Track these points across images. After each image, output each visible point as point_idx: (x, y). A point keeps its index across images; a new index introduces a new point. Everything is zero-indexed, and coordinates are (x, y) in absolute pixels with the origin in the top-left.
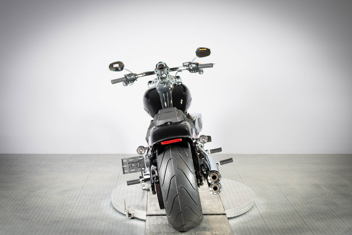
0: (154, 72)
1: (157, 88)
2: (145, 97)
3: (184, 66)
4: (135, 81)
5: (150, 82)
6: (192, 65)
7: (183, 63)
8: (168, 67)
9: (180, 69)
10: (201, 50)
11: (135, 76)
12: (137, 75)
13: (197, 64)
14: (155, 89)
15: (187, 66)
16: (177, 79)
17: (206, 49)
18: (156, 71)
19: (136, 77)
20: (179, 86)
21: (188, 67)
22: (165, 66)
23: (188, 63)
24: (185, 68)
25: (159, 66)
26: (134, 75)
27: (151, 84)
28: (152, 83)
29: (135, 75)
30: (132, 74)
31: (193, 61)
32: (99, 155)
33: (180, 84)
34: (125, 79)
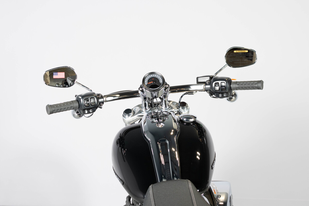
0: (137, 92)
2: (117, 143)
3: (199, 83)
4: (98, 108)
5: (128, 112)
6: (220, 82)
7: (197, 78)
8: (166, 84)
10: (238, 51)
11: (98, 99)
12: (102, 97)
13: (229, 81)
14: (139, 127)
15: (206, 84)
16: (181, 109)
17: (247, 51)
18: (142, 91)
19: (101, 100)
20: (188, 124)
21: (208, 86)
22: (161, 81)
23: (208, 79)
24: (202, 87)
25: (148, 81)
26: (96, 97)
27: (129, 115)
28: (132, 114)
29: (99, 96)
30: (91, 95)
31: (216, 74)
33: (192, 120)
34: (77, 105)
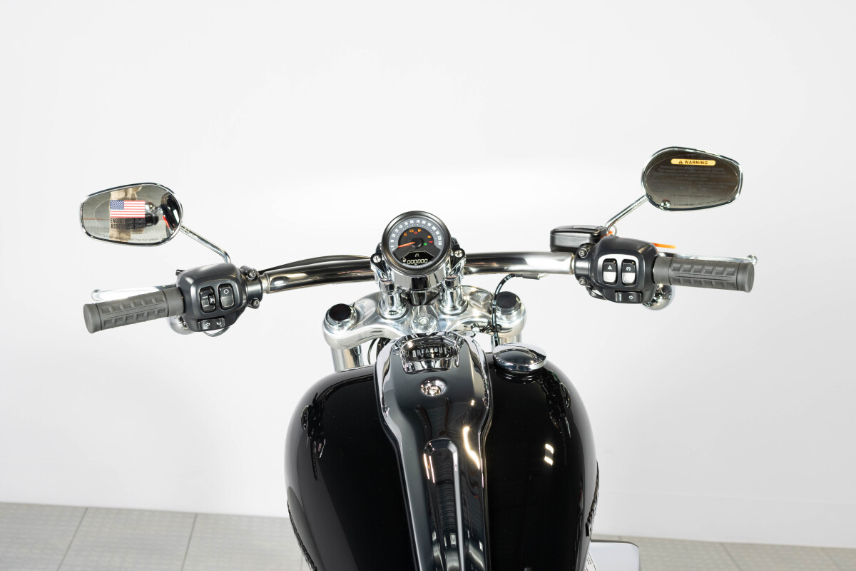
1: (383, 384)
9: (532, 264)
32: (87, 509)
